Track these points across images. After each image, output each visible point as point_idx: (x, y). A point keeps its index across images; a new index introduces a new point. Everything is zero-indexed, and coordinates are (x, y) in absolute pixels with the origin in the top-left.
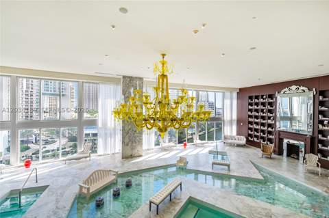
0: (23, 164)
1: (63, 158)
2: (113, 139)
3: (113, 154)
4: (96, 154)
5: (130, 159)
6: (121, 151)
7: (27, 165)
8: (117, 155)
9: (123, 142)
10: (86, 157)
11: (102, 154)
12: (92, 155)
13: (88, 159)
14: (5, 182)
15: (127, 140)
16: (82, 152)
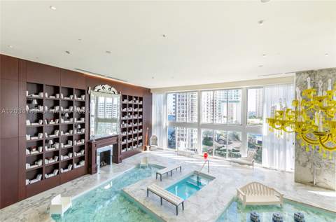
0: (203, 155)
1: (230, 159)
2: (282, 153)
3: (282, 171)
4: (259, 165)
5: (309, 187)
6: (293, 171)
7: (206, 156)
8: (288, 175)
9: (297, 160)
10: (249, 165)
11: (268, 166)
12: (255, 164)
13: (251, 167)
14: (194, 164)
15: (303, 159)
16: (246, 159)
